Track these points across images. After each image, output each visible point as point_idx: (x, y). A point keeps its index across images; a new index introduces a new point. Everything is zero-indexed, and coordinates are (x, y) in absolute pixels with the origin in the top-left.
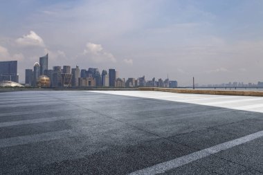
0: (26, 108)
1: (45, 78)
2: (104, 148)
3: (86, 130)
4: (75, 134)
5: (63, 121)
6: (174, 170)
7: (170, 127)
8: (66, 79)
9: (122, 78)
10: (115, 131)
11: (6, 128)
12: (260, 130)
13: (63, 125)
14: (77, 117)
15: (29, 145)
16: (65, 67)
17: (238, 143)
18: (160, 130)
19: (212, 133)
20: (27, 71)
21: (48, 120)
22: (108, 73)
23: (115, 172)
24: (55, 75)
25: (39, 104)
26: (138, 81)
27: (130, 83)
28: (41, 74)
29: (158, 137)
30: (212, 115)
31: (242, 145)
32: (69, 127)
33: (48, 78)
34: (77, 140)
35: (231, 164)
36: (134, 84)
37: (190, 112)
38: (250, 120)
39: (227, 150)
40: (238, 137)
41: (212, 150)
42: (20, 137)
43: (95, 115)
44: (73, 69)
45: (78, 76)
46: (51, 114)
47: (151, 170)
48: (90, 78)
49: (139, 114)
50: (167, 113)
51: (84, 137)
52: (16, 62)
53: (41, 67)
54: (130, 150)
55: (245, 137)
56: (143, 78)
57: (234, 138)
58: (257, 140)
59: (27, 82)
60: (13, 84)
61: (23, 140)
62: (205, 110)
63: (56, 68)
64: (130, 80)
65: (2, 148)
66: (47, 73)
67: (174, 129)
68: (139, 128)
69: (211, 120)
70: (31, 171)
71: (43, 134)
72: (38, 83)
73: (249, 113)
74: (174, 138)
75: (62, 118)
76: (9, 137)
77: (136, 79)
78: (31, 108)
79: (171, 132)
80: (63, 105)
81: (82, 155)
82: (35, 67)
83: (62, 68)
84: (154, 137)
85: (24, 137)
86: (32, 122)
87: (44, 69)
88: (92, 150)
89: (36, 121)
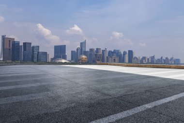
0: (18, 77)
1: (84, 57)
2: (73, 105)
3: (60, 92)
4: (52, 95)
5: (44, 86)
6: (122, 119)
7: (119, 90)
8: (98, 58)
9: (137, 57)
10: (81, 93)
11: (5, 91)
12: (182, 92)
13: (44, 89)
14: (54, 83)
15: (21, 102)
16: (97, 49)
17: (166, 101)
18: (112, 92)
19: (148, 94)
20: (72, 52)
21: (34, 85)
22: (127, 53)
23: (81, 121)
24: (91, 54)
25: (28, 74)
26: (150, 59)
27: (144, 61)
28: (81, 54)
29: (110, 97)
30: (149, 82)
31: (170, 102)
32: (48, 90)
33: (86, 57)
34: (53, 99)
35: (161, 115)
36: (147, 60)
37: (133, 80)
38: (175, 85)
39: (159, 106)
40: (167, 97)
41: (148, 106)
42: (14, 97)
43: (67, 82)
44: (102, 51)
45: (106, 55)
46: (36, 81)
47: (106, 119)
48: (114, 56)
49: (97, 81)
50: (116, 80)
51: (59, 97)
52: (65, 46)
53: (81, 49)
54: (91, 106)
55: (172, 97)
56: (154, 57)
57: (164, 98)
58: (180, 99)
59: (72, 59)
60: (63, 61)
61: (16, 99)
62: (144, 79)
63: (91, 50)
64: (144, 58)
65: (1, 105)
66: (85, 53)
67: (122, 92)
68: (97, 91)
69: (147, 85)
70: (21, 120)
71: (31, 95)
72: (79, 60)
73: (175, 80)
74: (121, 97)
75: (43, 84)
76: (7, 97)
77: (148, 57)
78: (22, 77)
79: (120, 94)
80: (44, 75)
81: (58, 109)
82: (77, 49)
83: (95, 50)
84: (107, 97)
85: (17, 97)
86: (23, 86)
87: (83, 50)
88: (64, 106)
89: (25, 86)
